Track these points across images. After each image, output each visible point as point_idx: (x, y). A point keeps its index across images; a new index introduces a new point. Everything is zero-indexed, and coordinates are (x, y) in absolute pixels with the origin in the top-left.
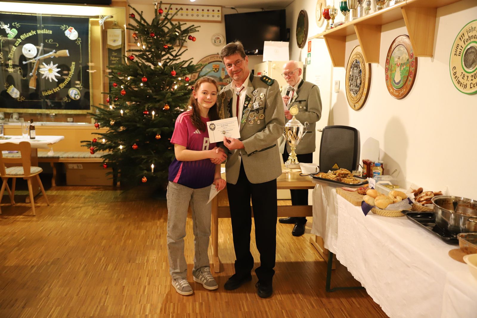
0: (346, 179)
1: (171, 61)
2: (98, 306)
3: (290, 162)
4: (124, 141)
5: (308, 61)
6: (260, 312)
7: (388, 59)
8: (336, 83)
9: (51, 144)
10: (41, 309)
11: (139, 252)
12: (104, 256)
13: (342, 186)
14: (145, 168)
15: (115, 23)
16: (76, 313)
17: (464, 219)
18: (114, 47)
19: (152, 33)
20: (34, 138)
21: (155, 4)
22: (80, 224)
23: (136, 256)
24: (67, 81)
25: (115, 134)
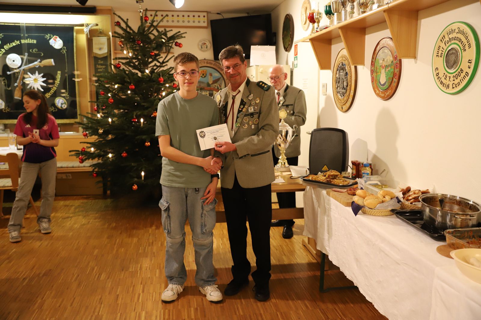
0: (335, 180)
1: (159, 68)
2: (92, 316)
3: (280, 165)
4: (113, 149)
5: (295, 65)
7: (373, 61)
8: (323, 86)
11: (132, 260)
12: (96, 265)
13: (332, 188)
14: (135, 176)
15: (100, 30)
17: (451, 215)
18: (100, 55)
19: (138, 41)
21: (141, 12)
23: (129, 264)
24: (53, 91)
25: (103, 143)
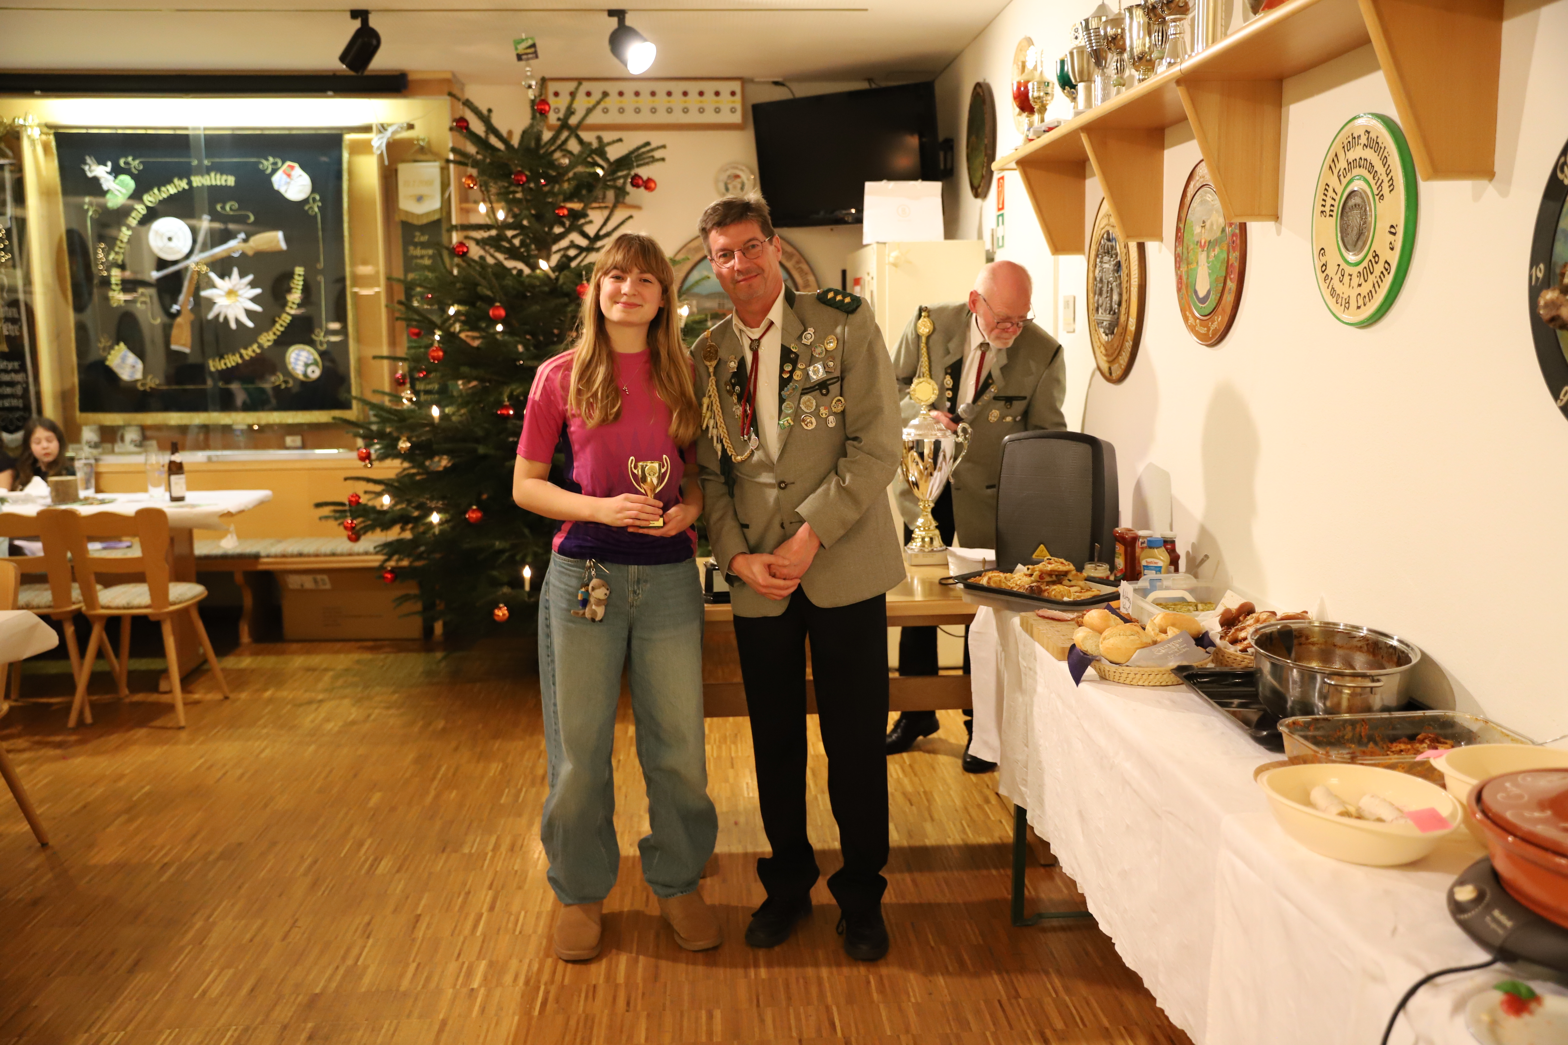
0: (1056, 587)
1: (584, 254)
2: (337, 967)
3: (920, 544)
4: (443, 498)
5: (998, 239)
6: (801, 981)
7: (1180, 227)
8: (1067, 304)
9: (229, 514)
10: (177, 976)
11: (475, 824)
12: (371, 835)
14: (505, 579)
15: (422, 143)
16: (275, 986)
18: (419, 216)
19: (520, 173)
20: (181, 499)
21: (530, 87)
22: (312, 748)
23: (466, 834)
24: (281, 326)
25: (419, 481)
